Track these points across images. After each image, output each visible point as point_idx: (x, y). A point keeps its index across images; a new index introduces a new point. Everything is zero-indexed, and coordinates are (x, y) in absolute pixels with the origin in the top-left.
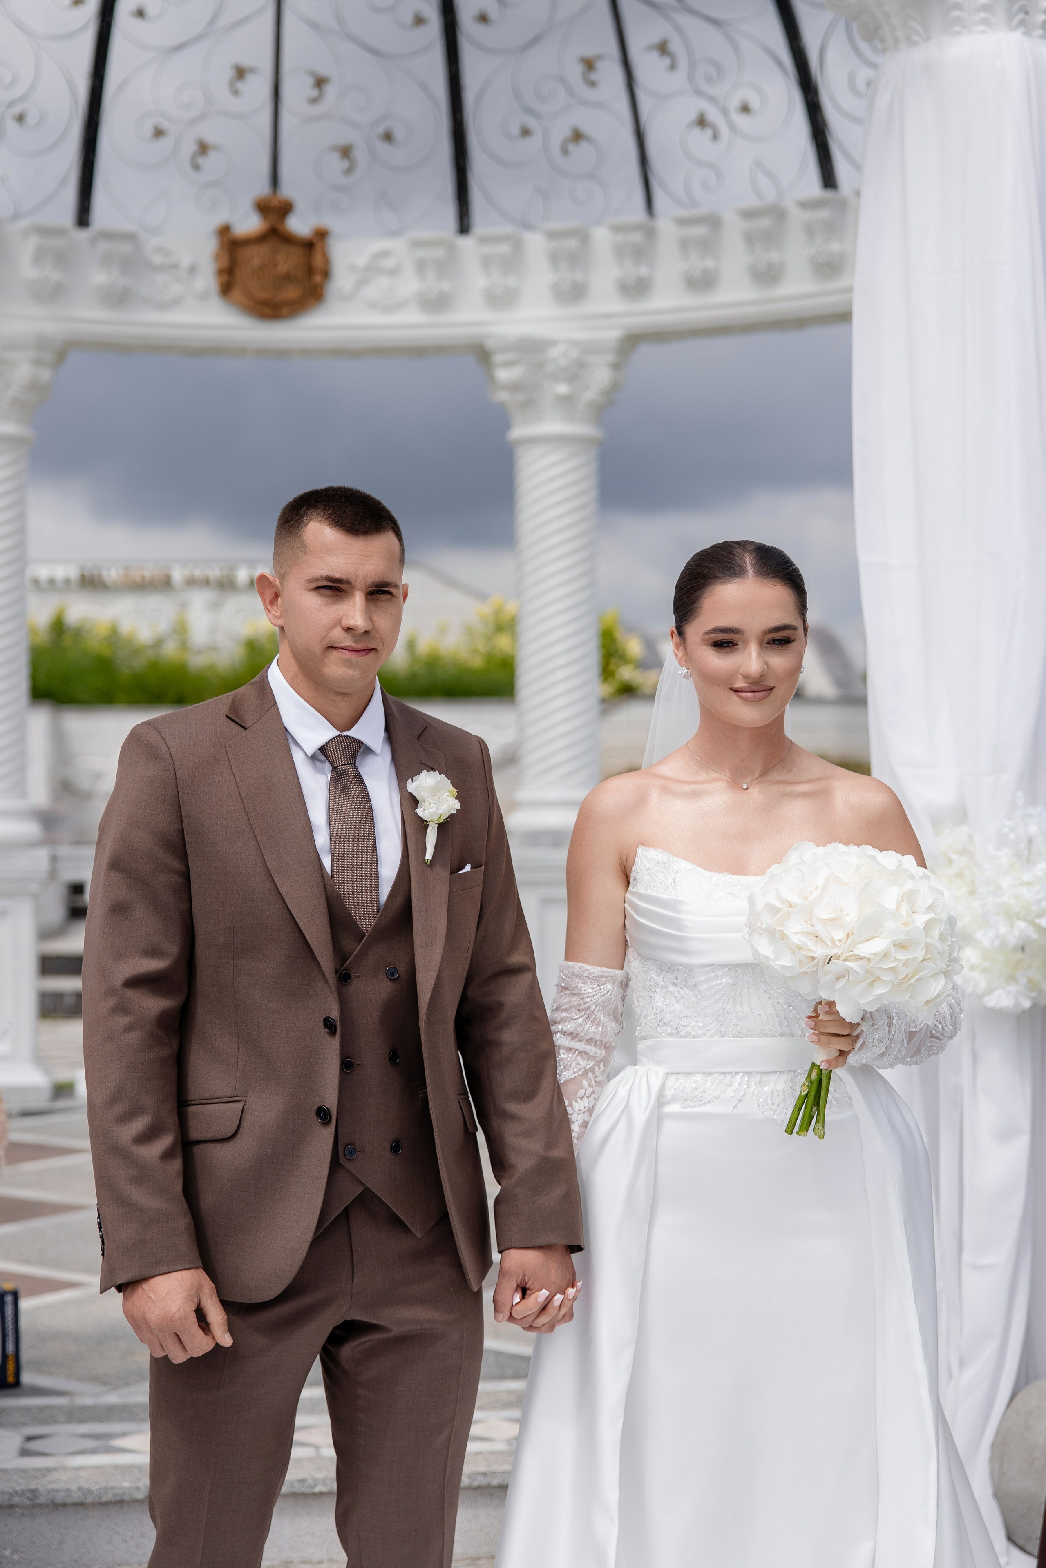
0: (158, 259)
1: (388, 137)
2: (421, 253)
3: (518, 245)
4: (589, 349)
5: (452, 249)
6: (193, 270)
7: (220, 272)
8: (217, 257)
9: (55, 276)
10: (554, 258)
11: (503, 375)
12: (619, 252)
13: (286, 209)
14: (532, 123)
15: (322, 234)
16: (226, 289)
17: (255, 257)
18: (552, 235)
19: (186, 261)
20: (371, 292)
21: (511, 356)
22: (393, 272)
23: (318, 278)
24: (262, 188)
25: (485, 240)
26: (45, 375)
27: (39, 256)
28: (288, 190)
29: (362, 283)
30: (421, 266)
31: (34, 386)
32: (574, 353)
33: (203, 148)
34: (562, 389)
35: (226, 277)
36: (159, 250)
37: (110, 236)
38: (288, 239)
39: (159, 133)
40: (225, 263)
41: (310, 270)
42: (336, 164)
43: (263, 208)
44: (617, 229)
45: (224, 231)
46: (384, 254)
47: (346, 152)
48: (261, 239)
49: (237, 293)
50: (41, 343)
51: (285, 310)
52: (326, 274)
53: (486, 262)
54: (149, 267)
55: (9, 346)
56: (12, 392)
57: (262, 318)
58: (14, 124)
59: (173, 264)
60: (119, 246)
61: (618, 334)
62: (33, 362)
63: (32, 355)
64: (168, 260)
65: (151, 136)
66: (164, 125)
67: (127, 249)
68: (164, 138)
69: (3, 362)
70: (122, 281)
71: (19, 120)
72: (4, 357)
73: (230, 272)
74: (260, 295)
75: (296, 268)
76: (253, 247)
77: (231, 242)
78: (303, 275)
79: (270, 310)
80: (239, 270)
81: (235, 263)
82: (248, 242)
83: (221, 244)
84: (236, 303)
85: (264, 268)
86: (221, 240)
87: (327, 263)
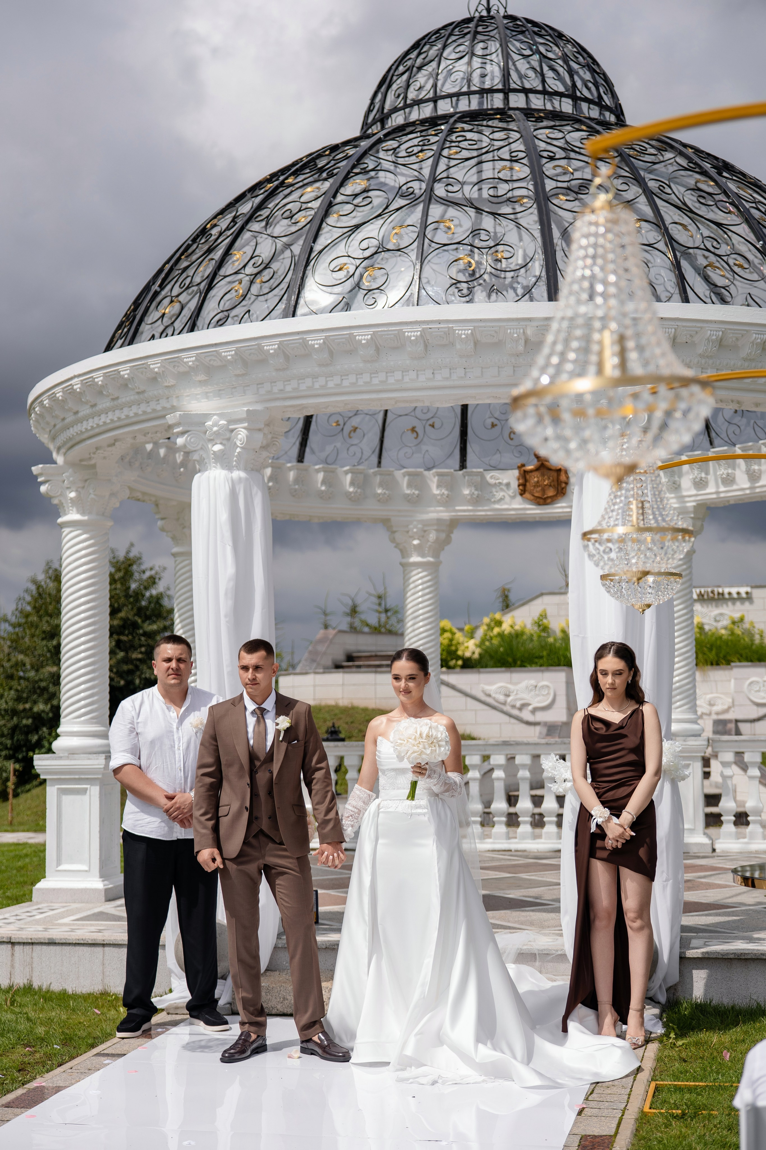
0: (492, 481)
6: (508, 485)
7: (519, 486)
8: (519, 479)
9: (447, 493)
16: (522, 493)
19: (505, 481)
23: (563, 485)
27: (438, 486)
31: (437, 540)
35: (521, 487)
36: (491, 477)
37: (471, 473)
38: (548, 469)
39: (493, 425)
40: (521, 481)
41: (559, 482)
43: (537, 456)
45: (521, 467)
48: (537, 469)
49: (527, 495)
50: (440, 522)
51: (549, 500)
52: (567, 483)
54: (489, 484)
55: (426, 524)
56: (429, 543)
57: (539, 504)
58: (430, 428)
59: (500, 483)
60: (475, 478)
61: (694, 504)
62: (437, 530)
63: (435, 527)
64: (497, 481)
65: (490, 427)
66: (496, 422)
67: (478, 479)
68: (496, 428)
69: (425, 531)
70: (476, 493)
71: (433, 426)
72: (426, 528)
73: (524, 485)
74: (537, 495)
75: (553, 481)
76: (533, 474)
77: (525, 471)
78: (556, 484)
79: (542, 501)
80: (528, 484)
81: (526, 480)
82: (531, 471)
83: (520, 473)
84: (527, 499)
85: (538, 482)
86: (520, 471)
87: (568, 478)
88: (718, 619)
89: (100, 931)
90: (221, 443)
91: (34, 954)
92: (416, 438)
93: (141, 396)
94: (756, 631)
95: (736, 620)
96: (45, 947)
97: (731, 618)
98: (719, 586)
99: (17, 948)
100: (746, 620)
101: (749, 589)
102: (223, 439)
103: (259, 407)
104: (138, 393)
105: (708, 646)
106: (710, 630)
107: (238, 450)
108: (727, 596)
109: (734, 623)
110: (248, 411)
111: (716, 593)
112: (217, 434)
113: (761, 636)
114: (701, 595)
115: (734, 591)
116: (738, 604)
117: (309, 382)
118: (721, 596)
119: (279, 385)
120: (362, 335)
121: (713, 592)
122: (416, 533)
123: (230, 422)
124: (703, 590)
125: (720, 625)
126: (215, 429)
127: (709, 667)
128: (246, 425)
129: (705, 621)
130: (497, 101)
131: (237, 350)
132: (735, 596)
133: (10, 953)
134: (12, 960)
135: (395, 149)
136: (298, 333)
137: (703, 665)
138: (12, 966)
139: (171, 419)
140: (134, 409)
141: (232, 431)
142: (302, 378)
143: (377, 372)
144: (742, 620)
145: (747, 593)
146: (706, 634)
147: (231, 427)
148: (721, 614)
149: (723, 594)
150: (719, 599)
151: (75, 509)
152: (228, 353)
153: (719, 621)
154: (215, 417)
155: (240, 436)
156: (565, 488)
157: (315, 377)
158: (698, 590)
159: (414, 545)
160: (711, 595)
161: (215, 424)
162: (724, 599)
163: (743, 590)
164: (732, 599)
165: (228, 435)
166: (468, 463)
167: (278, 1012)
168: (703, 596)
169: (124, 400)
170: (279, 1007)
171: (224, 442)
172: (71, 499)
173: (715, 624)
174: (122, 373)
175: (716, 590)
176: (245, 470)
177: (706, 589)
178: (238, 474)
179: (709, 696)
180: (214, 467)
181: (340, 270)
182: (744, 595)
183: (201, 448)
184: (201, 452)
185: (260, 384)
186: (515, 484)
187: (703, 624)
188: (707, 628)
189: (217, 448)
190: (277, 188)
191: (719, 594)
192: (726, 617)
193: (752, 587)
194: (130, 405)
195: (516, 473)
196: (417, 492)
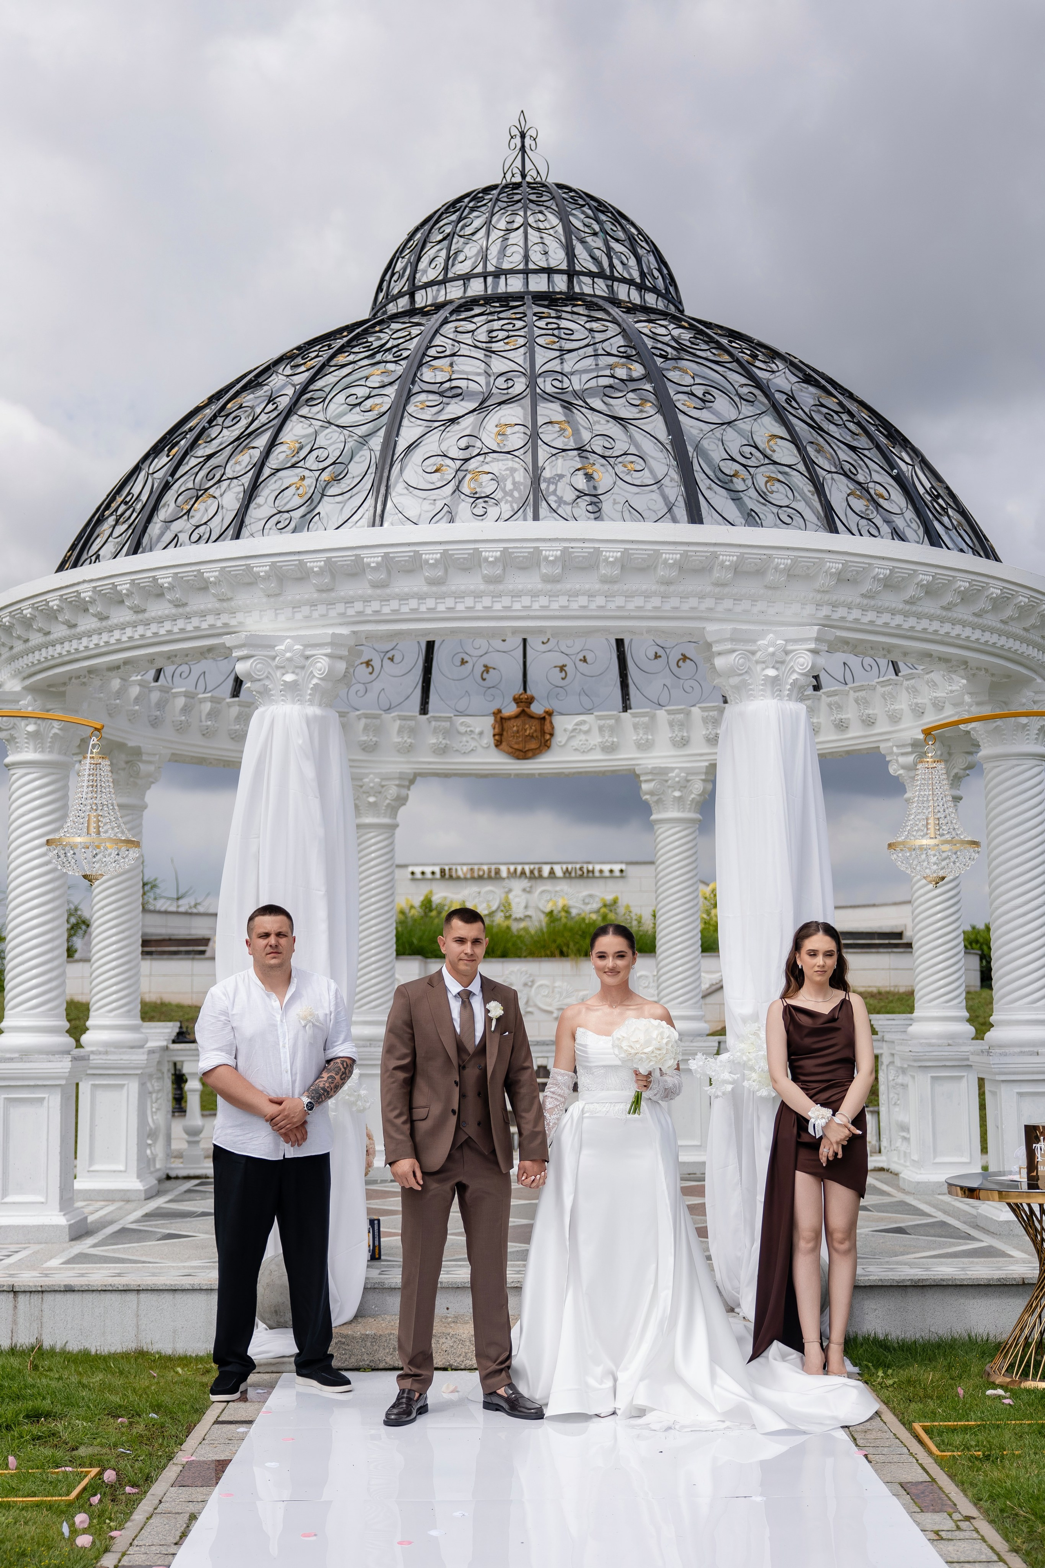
0: (462, 729)
1: (584, 660)
2: (602, 722)
3: (653, 717)
4: (690, 772)
5: (618, 720)
6: (481, 733)
7: (494, 735)
8: (494, 728)
9: (409, 741)
10: (671, 724)
11: (645, 786)
12: (705, 720)
13: (530, 700)
14: (660, 652)
15: (550, 714)
16: (498, 744)
17: (514, 726)
18: (669, 712)
19: (477, 730)
20: (575, 743)
21: (650, 777)
22: (587, 732)
23: (548, 737)
24: (518, 689)
25: (634, 715)
26: (404, 792)
27: (400, 731)
28: (532, 690)
29: (570, 738)
30: (601, 729)
32: (683, 774)
33: (487, 669)
34: (677, 794)
35: (497, 737)
36: (462, 723)
37: (436, 719)
38: (531, 717)
39: (463, 662)
40: (497, 730)
41: (543, 733)
42: (557, 675)
43: (517, 700)
44: (703, 709)
45: (497, 713)
46: (583, 722)
47: (562, 668)
48: (517, 717)
50: (401, 776)
51: (530, 754)
52: (552, 735)
53: (636, 727)
54: (459, 733)
55: (386, 778)
56: (388, 801)
57: (518, 758)
58: (389, 661)
59: (471, 731)
60: (443, 724)
61: (706, 764)
62: (398, 786)
63: (397, 782)
64: (469, 729)
65: (459, 664)
66: (466, 658)
67: (447, 724)
68: (467, 665)
69: (383, 786)
70: (444, 742)
71: (392, 659)
72: (383, 783)
73: (501, 735)
74: (516, 746)
75: (536, 731)
76: (512, 721)
77: (502, 718)
78: (539, 735)
79: (522, 754)
80: (505, 733)
81: (503, 729)
82: (509, 718)
83: (496, 721)
84: (504, 751)
85: (518, 732)
86: (496, 718)
87: (553, 728)
88: (587, 901)
89: (119, 1275)
90: (293, 672)
91: (45, 1306)
92: (371, 673)
93: (181, 610)
94: (633, 915)
95: (608, 902)
96: (59, 1296)
97: (602, 899)
98: (589, 863)
99: (21, 1298)
100: (620, 902)
101: (623, 867)
102: (297, 667)
103: (344, 631)
104: (177, 606)
105: (580, 933)
106: (579, 915)
107: (315, 681)
108: (597, 874)
109: (605, 906)
110: (333, 633)
111: (585, 870)
112: (290, 660)
113: (639, 922)
114: (567, 873)
115: (606, 868)
116: (611, 884)
117: (413, 604)
118: (591, 875)
119: (375, 605)
120: (489, 551)
121: (581, 869)
122: (372, 788)
123: (306, 646)
124: (570, 867)
125: (588, 908)
126: (288, 655)
127: (583, 958)
128: (329, 651)
129: (571, 903)
130: (560, 283)
131: (328, 560)
132: (607, 874)
133: (11, 1305)
134: (15, 1315)
135: (473, 331)
136: (409, 544)
137: (575, 955)
138: (15, 1322)
139: (228, 640)
140: (168, 626)
141: (307, 658)
142: (404, 598)
143: (500, 596)
144: (615, 902)
145: (622, 871)
146: (572, 918)
147: (308, 653)
148: (591, 896)
149: (593, 872)
150: (588, 877)
151: (31, 746)
152: (315, 563)
153: (588, 904)
154: (288, 640)
155: (319, 665)
156: (550, 739)
157: (421, 597)
158: (564, 867)
159: (369, 803)
160: (579, 873)
161: (289, 649)
162: (594, 877)
163: (617, 868)
164: (601, 876)
165: (303, 662)
166: (431, 706)
167: (387, 1366)
168: (570, 873)
169: (153, 614)
170: (388, 1360)
171: (297, 671)
172: (29, 733)
173: (583, 907)
174: (159, 581)
175: (585, 866)
176: (320, 705)
177: (574, 866)
178: (313, 710)
179: (582, 993)
180: (283, 700)
181: (436, 471)
182: (617, 874)
183: (267, 677)
184: (267, 682)
185: (349, 602)
186: (489, 733)
187: (569, 907)
188: (574, 912)
189: (289, 678)
190: (323, 366)
191: (588, 871)
192: (597, 899)
193: (629, 863)
194: (160, 621)
195: (491, 720)
196: (374, 739)
